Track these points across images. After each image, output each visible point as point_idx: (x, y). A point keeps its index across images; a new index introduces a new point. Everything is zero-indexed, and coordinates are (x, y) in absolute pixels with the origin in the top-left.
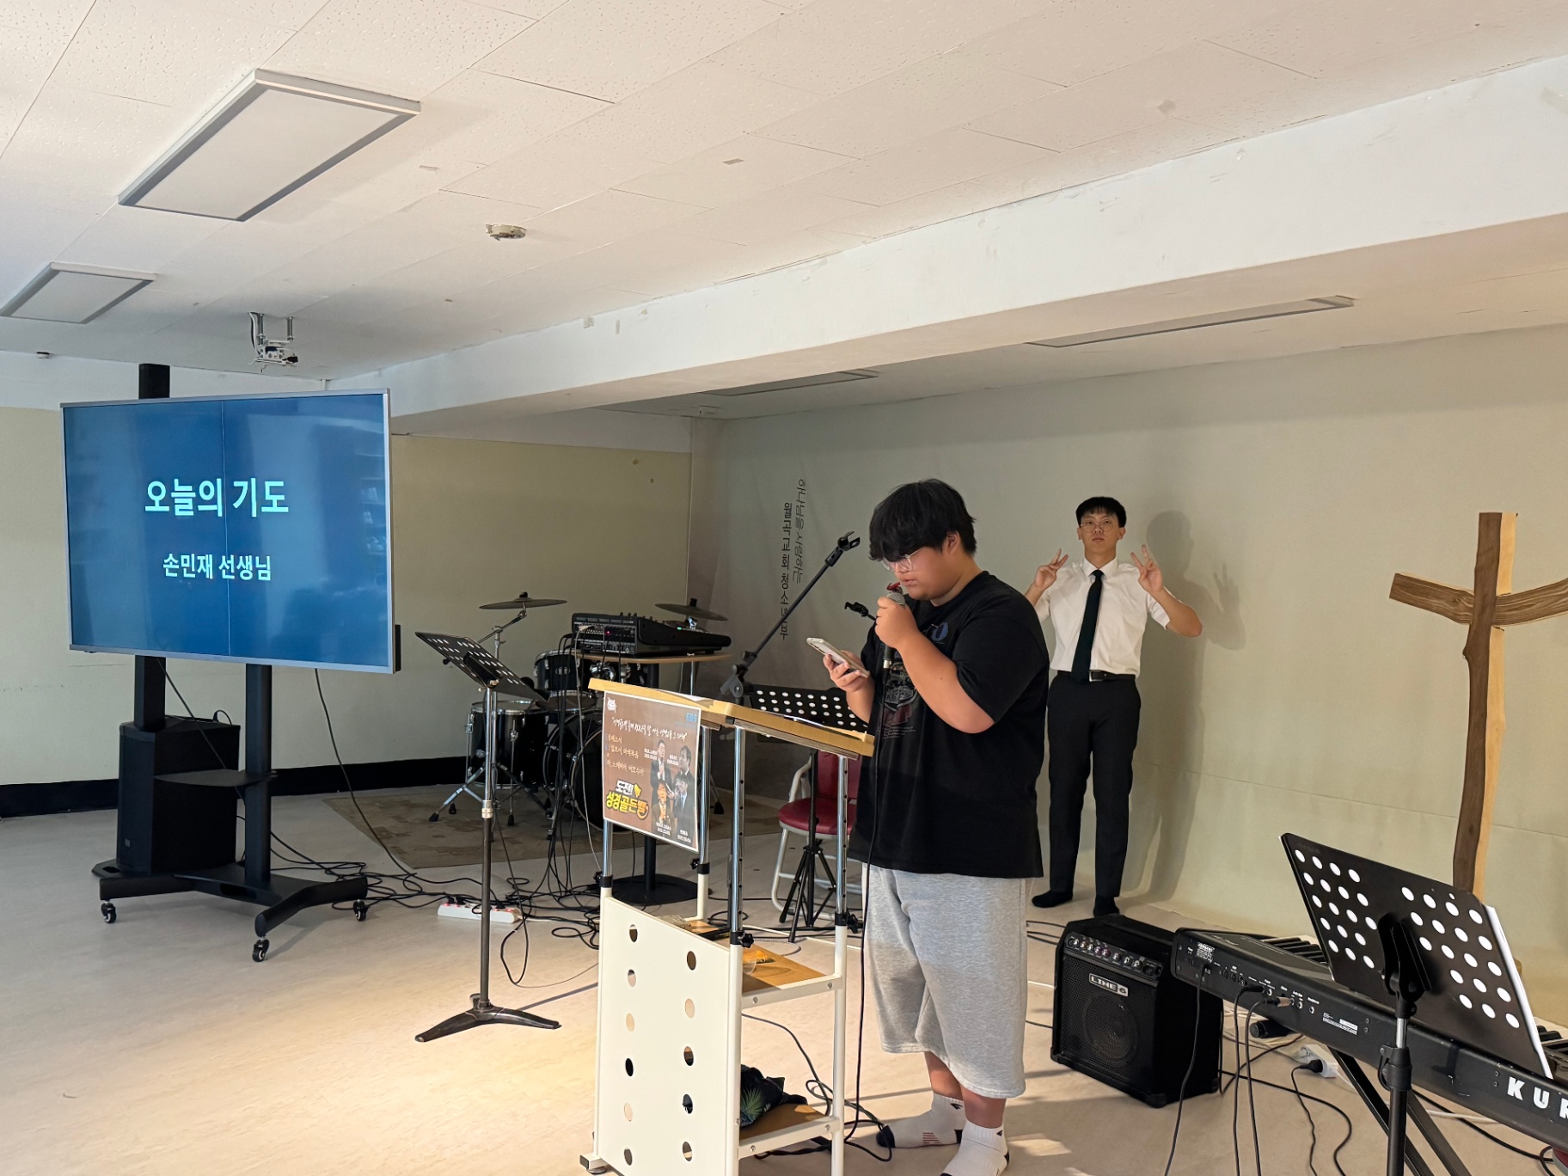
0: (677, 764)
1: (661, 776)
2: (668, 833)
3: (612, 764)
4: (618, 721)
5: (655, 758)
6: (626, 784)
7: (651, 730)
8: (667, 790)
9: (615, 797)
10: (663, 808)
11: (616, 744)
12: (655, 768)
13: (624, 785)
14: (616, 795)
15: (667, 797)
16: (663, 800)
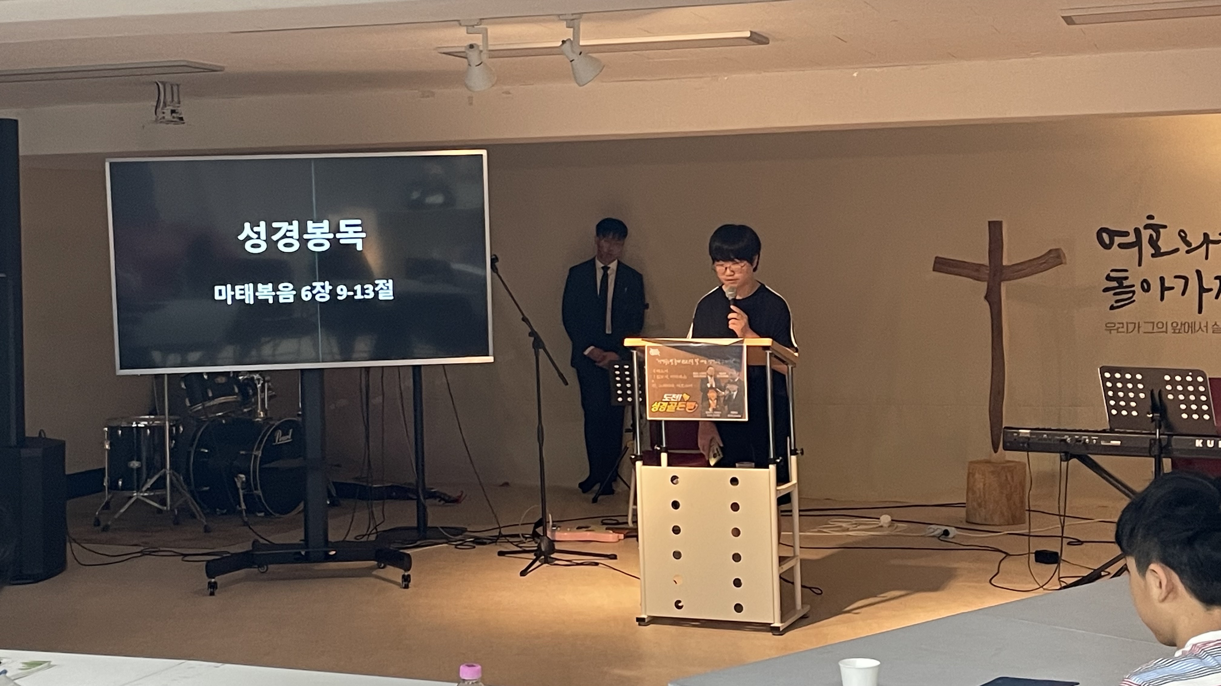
0: (727, 376)
1: (711, 386)
2: (719, 416)
3: (657, 385)
4: (663, 361)
5: (705, 376)
6: (674, 396)
7: (699, 362)
8: (717, 392)
9: (661, 404)
10: (713, 403)
11: (661, 374)
12: (706, 380)
13: (671, 396)
14: (662, 403)
15: (718, 396)
16: (713, 399)
